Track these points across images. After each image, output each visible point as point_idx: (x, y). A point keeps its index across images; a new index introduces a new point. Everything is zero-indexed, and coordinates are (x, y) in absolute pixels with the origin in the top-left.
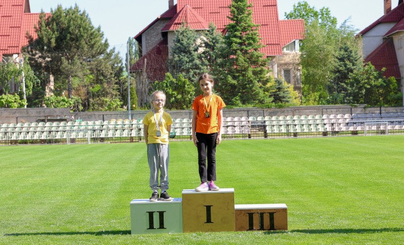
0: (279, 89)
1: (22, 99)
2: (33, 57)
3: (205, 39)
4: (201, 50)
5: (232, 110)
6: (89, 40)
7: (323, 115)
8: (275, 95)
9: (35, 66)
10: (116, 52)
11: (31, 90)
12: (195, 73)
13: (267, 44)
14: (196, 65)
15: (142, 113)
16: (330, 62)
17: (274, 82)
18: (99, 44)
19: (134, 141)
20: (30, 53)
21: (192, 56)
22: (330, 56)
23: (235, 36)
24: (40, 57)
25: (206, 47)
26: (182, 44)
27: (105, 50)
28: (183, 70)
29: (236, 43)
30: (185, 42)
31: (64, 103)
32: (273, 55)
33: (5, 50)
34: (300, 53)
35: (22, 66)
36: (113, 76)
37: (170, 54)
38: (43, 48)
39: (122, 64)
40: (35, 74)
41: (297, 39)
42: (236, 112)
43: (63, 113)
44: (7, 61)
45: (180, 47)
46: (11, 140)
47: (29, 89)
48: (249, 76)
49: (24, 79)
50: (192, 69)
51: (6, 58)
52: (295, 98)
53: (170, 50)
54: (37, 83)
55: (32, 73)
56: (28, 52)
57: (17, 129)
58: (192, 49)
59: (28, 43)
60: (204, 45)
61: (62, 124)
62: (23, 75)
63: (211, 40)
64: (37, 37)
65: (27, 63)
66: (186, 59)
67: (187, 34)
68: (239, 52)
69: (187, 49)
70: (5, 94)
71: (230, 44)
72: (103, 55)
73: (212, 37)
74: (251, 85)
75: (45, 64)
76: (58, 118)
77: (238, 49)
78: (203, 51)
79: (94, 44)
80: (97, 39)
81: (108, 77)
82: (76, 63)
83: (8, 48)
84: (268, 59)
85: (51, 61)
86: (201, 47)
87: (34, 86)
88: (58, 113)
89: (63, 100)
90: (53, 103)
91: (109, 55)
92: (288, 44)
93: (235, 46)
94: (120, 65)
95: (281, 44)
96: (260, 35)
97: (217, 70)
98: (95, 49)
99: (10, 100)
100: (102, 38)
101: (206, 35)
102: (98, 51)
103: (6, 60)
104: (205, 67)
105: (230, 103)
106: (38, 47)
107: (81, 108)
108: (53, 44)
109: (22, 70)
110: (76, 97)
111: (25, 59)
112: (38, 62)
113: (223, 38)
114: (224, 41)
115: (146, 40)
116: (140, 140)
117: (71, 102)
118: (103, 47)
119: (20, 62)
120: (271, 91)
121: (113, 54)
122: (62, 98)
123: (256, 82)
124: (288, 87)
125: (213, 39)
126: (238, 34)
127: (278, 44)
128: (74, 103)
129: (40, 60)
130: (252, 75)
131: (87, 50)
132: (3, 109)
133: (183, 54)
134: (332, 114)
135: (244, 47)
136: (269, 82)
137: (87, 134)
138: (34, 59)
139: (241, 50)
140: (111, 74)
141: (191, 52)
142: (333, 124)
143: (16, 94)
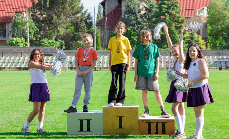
0: (192, 38)
1: (26, 40)
2: (35, 14)
3: (145, 5)
4: (143, 12)
5: (161, 51)
6: (71, 4)
7: (219, 56)
8: (189, 42)
9: (36, 20)
10: (88, 12)
11: (32, 35)
12: (138, 27)
13: (186, 10)
14: (139, 22)
15: (103, 52)
16: (227, 22)
17: (189, 34)
18: (77, 7)
19: (96, 69)
20: (33, 11)
21: (137, 16)
22: (226, 18)
23: (164, 4)
24: (39, 14)
25: (146, 11)
26: (130, 8)
27: (81, 11)
28: (130, 25)
29: (165, 8)
30: (132, 7)
31: (53, 44)
32: (189, 16)
33: (17, 9)
34: (207, 15)
35: (27, 19)
36: (86, 27)
37: (122, 14)
38: (41, 9)
39: (92, 20)
40: (35, 25)
41: (205, 6)
42: (163, 53)
43: (52, 51)
44: (18, 16)
45: (129, 10)
46: (17, 67)
47: (31, 34)
48: (173, 30)
49: (28, 28)
50: (136, 24)
51: (17, 14)
52: (203, 45)
53: (123, 12)
54: (37, 31)
55: (33, 25)
56: (32, 11)
57: (21, 61)
58: (137, 12)
59: (32, 5)
60: (144, 9)
61: (50, 58)
62: (28, 25)
63: (149, 6)
64: (38, 1)
65: (31, 18)
66: (133, 18)
67: (134, 2)
68: (166, 14)
69: (134, 11)
70: (16, 37)
71: (160, 8)
72: (80, 14)
73: (150, 4)
74: (173, 36)
75: (43, 18)
76: (49, 54)
77: (166, 12)
78: (144, 13)
79: (74, 6)
80: (76, 3)
81: (82, 28)
82: (62, 19)
83: (19, 8)
84: (186, 19)
85: (46, 17)
86: (143, 10)
87: (34, 33)
88: (49, 51)
89: (53, 43)
90: (46, 44)
91: (83, 14)
92: (200, 9)
93: (164, 10)
94: (90, 21)
95: (195, 9)
96: (181, 3)
97: (152, 25)
98: (75, 10)
99: (18, 41)
100: (79, 3)
101: (146, 2)
102: (77, 11)
103: (16, 15)
104: (145, 24)
105: (160, 47)
106: (38, 8)
107: (64, 47)
108: (48, 6)
109: (27, 22)
110: (61, 41)
111: (29, 15)
112: (38, 17)
113: (157, 5)
114: (157, 6)
115: (108, 5)
116: (100, 69)
117: (58, 44)
118: (80, 9)
119: (26, 17)
120: (187, 40)
121: (87, 13)
122: (52, 41)
123: (177, 33)
124: (198, 37)
125: (151, 5)
126: (166, 2)
127: (193, 10)
128: (60, 45)
129: (39, 16)
130: (175, 29)
131: (69, 10)
132: (14, 47)
133: (131, 14)
134: (226, 55)
135: (170, 11)
136: (185, 34)
137: (66, 65)
138: (36, 15)
139: (168, 13)
140: (85, 26)
141: (136, 13)
142: (226, 62)
143: (22, 38)
